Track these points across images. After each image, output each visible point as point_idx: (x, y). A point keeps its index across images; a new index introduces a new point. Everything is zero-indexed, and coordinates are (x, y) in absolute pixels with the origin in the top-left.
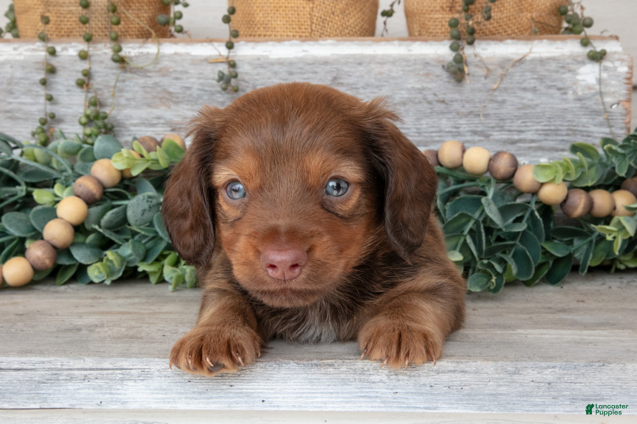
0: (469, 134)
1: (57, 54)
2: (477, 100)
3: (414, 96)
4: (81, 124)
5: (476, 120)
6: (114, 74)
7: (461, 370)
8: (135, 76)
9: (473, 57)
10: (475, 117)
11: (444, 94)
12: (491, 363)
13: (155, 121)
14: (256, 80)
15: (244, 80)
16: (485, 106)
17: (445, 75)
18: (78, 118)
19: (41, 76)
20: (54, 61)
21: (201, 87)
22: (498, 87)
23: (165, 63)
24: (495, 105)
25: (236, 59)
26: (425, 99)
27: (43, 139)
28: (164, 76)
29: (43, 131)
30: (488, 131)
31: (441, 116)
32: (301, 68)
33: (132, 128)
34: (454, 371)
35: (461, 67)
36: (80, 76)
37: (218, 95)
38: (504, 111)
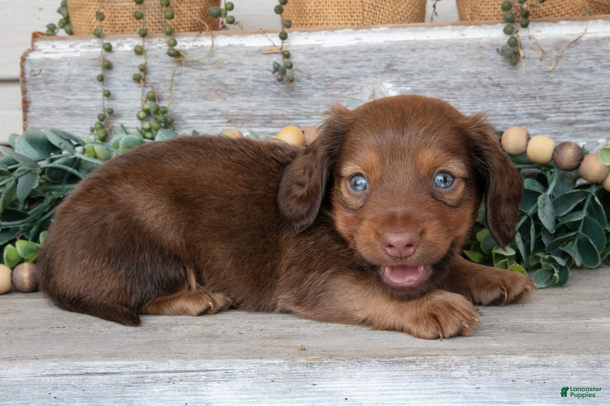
0: (525, 116)
1: (113, 49)
2: (532, 82)
3: (469, 80)
4: (139, 118)
5: (532, 103)
6: (169, 68)
7: (543, 364)
8: (190, 69)
9: (528, 40)
10: (531, 100)
11: (499, 77)
12: (573, 357)
13: (211, 114)
14: (311, 69)
15: (298, 70)
16: (541, 89)
17: (499, 58)
18: (136, 113)
19: (99, 72)
20: (110, 57)
21: (255, 79)
22: (553, 69)
23: (220, 56)
24: (551, 87)
25: (289, 49)
26: (480, 83)
27: (102, 135)
28: (219, 68)
29: (102, 127)
30: (545, 113)
31: (497, 100)
32: (354, 57)
33: (189, 121)
34: (536, 365)
35: (516, 50)
36: (137, 71)
37: (273, 86)
38: (560, 93)
